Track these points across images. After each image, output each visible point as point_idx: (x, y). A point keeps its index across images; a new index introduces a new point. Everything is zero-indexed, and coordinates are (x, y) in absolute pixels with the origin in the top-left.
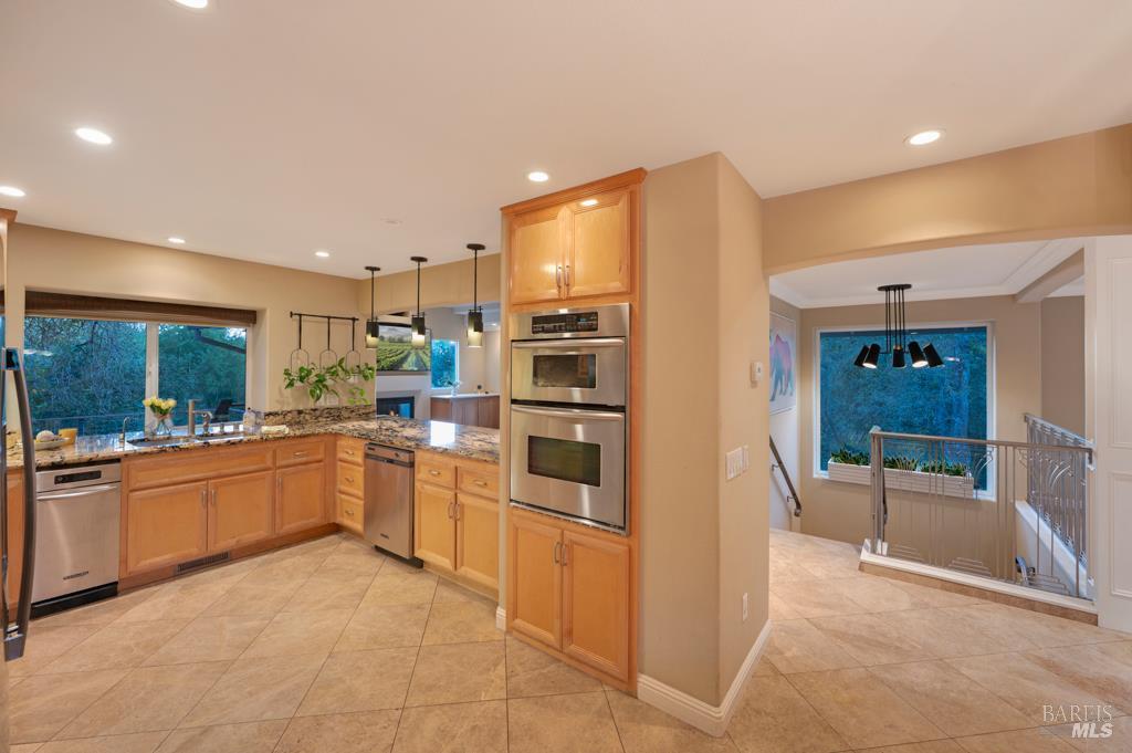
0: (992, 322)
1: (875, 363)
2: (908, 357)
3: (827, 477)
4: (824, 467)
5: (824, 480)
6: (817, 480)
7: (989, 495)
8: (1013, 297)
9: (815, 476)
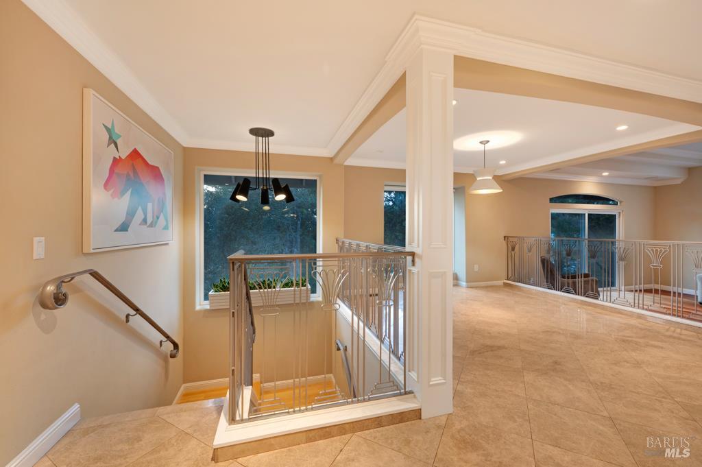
0: (320, 176)
1: (246, 195)
2: (271, 193)
3: (208, 307)
4: (206, 297)
5: (206, 311)
6: (200, 311)
7: (318, 297)
8: (332, 159)
9: (198, 308)
